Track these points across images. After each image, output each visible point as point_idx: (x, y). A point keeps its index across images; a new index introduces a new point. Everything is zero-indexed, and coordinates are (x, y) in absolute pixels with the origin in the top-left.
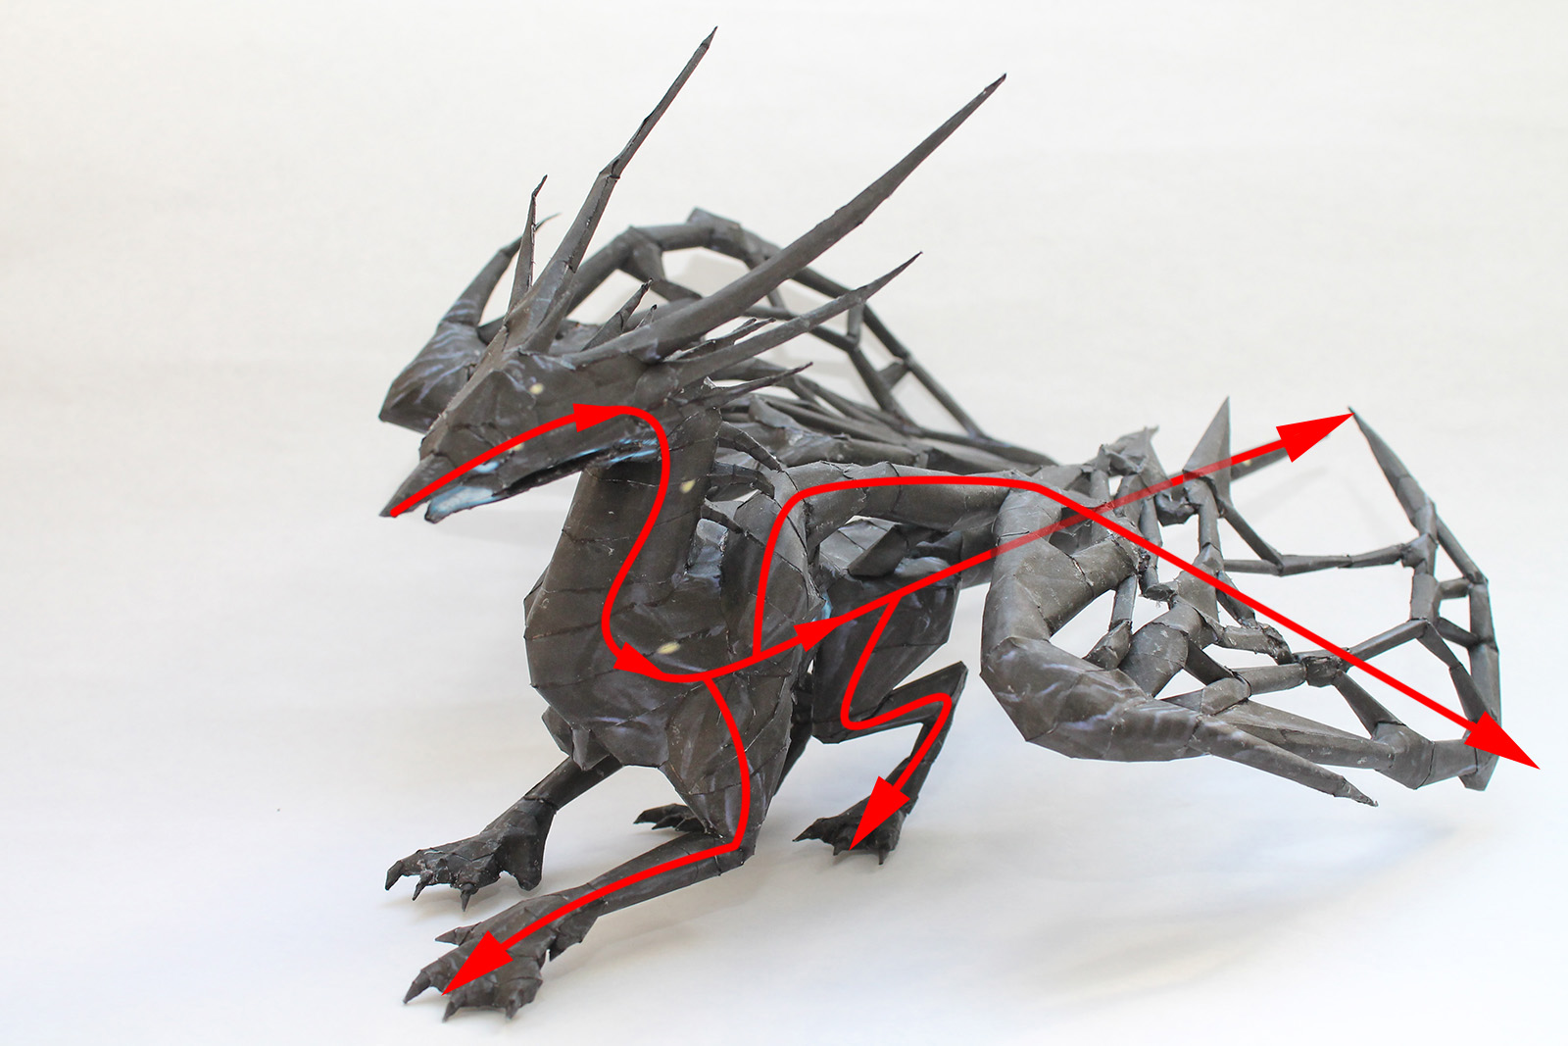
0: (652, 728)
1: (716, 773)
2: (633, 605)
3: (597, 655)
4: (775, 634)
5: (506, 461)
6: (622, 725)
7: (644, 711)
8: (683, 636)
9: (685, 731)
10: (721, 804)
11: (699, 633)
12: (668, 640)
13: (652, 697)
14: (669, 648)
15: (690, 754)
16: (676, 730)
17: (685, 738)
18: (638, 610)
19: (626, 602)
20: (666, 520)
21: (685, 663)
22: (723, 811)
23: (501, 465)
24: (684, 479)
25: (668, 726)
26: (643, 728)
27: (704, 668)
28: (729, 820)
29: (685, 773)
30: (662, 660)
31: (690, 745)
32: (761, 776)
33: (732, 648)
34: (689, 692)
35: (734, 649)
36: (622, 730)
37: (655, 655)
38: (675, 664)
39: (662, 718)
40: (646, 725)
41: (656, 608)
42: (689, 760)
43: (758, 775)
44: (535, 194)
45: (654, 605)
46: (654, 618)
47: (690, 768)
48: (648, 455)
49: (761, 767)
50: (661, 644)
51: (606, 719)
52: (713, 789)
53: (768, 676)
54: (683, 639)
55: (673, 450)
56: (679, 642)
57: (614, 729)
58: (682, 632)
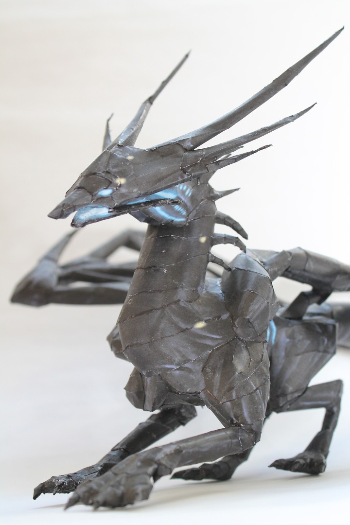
0: (194, 370)
1: (235, 388)
2: (179, 301)
3: (162, 326)
4: (259, 311)
5: (117, 189)
6: (177, 369)
7: (189, 360)
8: (207, 318)
9: (214, 370)
10: (239, 406)
11: (216, 317)
12: (200, 320)
13: (193, 352)
14: (200, 325)
15: (218, 381)
16: (208, 370)
17: (214, 373)
18: (182, 304)
19: (175, 299)
20: (193, 255)
21: (210, 333)
22: (241, 409)
23: (114, 192)
24: (201, 235)
25: (203, 369)
26: (190, 371)
27: (220, 336)
28: (246, 414)
29: (217, 392)
30: (197, 332)
31: (218, 376)
32: (260, 392)
33: (235, 324)
34: (213, 350)
35: (236, 324)
36: (178, 372)
37: (193, 329)
38: (204, 334)
39: (200, 365)
40: (191, 369)
41: (192, 304)
42: (218, 384)
43: (258, 391)
44: (108, 120)
45: (190, 302)
46: (191, 308)
47: (219, 389)
48: (181, 222)
49: (259, 387)
50: (195, 323)
51: (168, 366)
52: (234, 397)
53: (255, 342)
54: (208, 320)
55: (194, 220)
56: (206, 322)
57: (173, 372)
58: (206, 317)
